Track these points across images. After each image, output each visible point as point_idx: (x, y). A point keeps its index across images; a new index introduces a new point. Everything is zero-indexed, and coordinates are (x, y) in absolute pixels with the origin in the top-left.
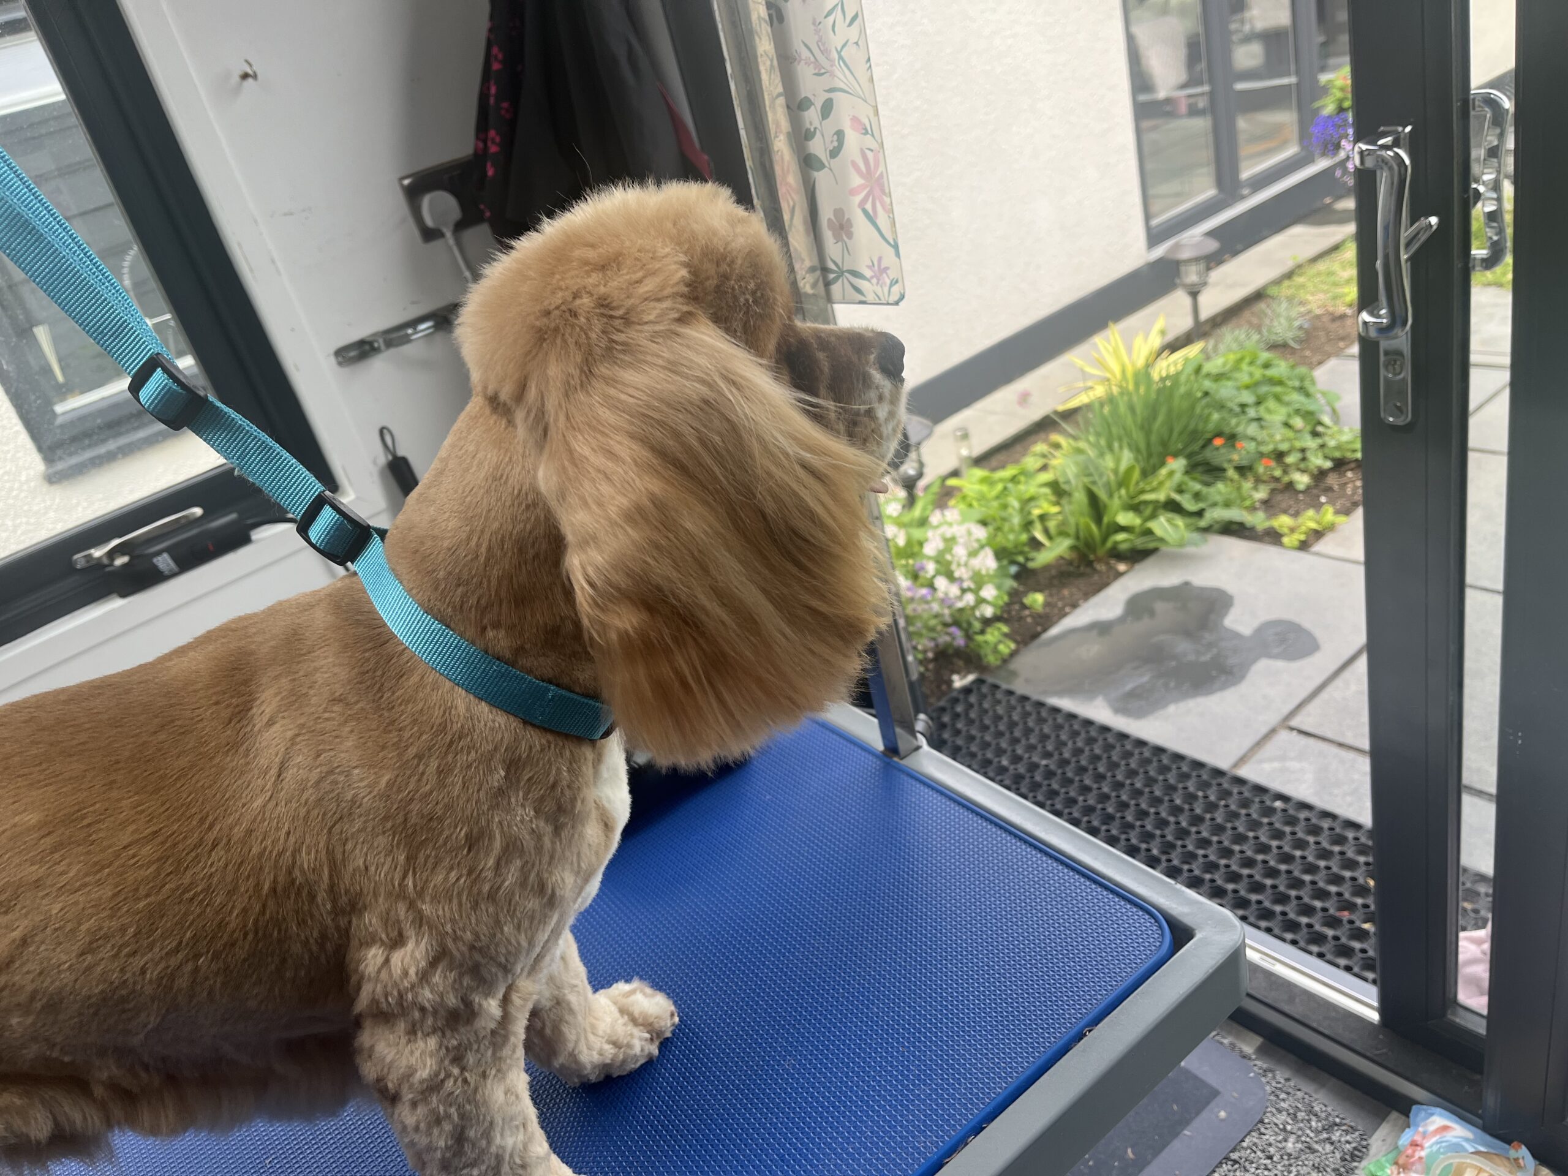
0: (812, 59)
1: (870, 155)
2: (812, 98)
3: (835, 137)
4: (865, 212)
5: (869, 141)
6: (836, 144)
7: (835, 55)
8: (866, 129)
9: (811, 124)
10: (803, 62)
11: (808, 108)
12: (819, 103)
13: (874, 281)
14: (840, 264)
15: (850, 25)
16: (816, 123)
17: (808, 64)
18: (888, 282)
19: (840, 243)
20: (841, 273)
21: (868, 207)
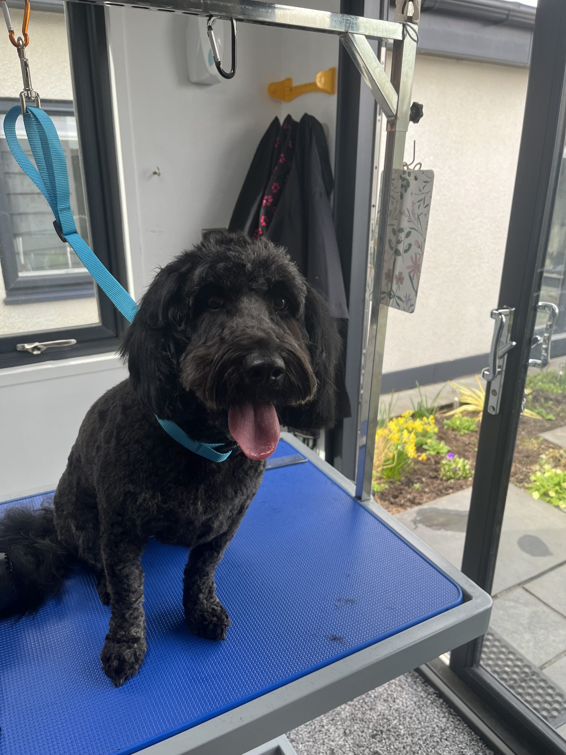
0: (408, 215)
1: (418, 256)
2: (404, 229)
3: (408, 246)
4: (410, 276)
5: (419, 250)
6: (407, 248)
7: (416, 216)
8: (419, 246)
9: (401, 238)
10: (405, 216)
11: (402, 232)
12: (406, 231)
13: (405, 303)
14: (395, 293)
15: (425, 207)
16: (403, 239)
17: (406, 216)
18: (410, 304)
19: (397, 285)
20: (394, 296)
21: (412, 275)
